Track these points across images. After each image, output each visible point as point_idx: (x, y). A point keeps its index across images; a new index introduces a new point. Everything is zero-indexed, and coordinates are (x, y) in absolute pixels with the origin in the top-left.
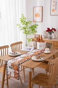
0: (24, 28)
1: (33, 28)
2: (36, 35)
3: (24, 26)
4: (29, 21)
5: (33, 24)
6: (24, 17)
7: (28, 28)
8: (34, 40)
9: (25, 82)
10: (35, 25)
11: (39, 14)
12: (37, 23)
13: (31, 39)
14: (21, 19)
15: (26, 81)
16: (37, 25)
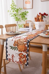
0: (14, 14)
1: (24, 15)
2: (27, 21)
3: (15, 12)
4: (20, 8)
5: (23, 11)
6: (14, 3)
7: (19, 14)
8: (25, 26)
9: (24, 68)
10: (25, 12)
11: (29, 1)
12: (27, 10)
13: (22, 26)
14: (11, 5)
15: (24, 67)
16: (28, 12)
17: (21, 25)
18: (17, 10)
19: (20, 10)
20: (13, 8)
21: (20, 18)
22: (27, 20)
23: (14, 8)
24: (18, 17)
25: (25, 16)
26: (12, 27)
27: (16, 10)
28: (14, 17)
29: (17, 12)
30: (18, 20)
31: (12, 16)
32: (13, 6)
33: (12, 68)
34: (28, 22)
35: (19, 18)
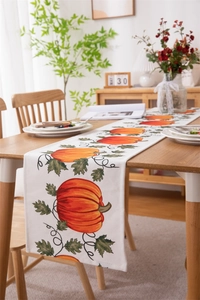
0: (50, 46)
1: (94, 48)
2: (112, 74)
3: (54, 37)
4: (75, 17)
5: (91, 28)
7: (71, 46)
8: (103, 98)
9: (104, 287)
10: (100, 35)
12: (108, 26)
13: (87, 98)
14: (35, 4)
15: (107, 284)
16: (113, 34)
17: (85, 94)
18: (64, 27)
19: (75, 22)
20: (44, 16)
21: (79, 61)
22: (110, 70)
23: (48, 14)
24: (70, 59)
25: (101, 50)
26: (42, 105)
27: (57, 25)
28: (48, 60)
29: (63, 33)
30: (66, 69)
31: (41, 53)
32: (43, 9)
33: (52, 292)
34: (116, 77)
35: (74, 64)
